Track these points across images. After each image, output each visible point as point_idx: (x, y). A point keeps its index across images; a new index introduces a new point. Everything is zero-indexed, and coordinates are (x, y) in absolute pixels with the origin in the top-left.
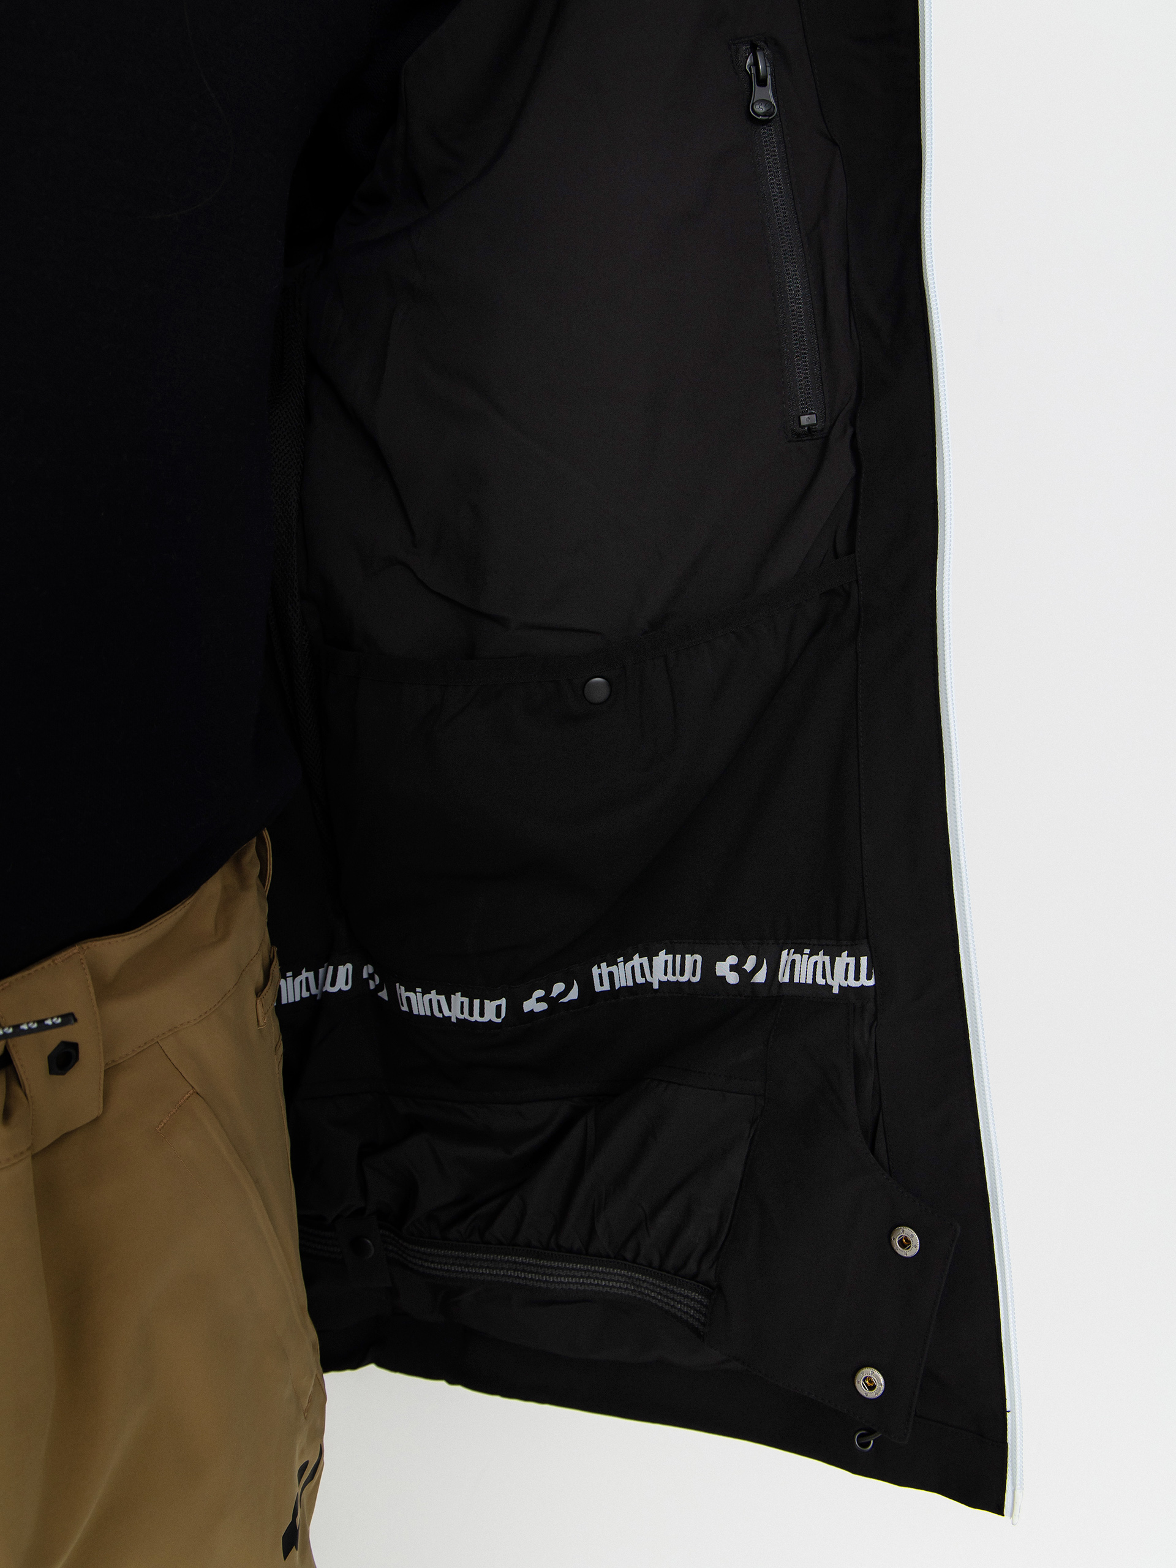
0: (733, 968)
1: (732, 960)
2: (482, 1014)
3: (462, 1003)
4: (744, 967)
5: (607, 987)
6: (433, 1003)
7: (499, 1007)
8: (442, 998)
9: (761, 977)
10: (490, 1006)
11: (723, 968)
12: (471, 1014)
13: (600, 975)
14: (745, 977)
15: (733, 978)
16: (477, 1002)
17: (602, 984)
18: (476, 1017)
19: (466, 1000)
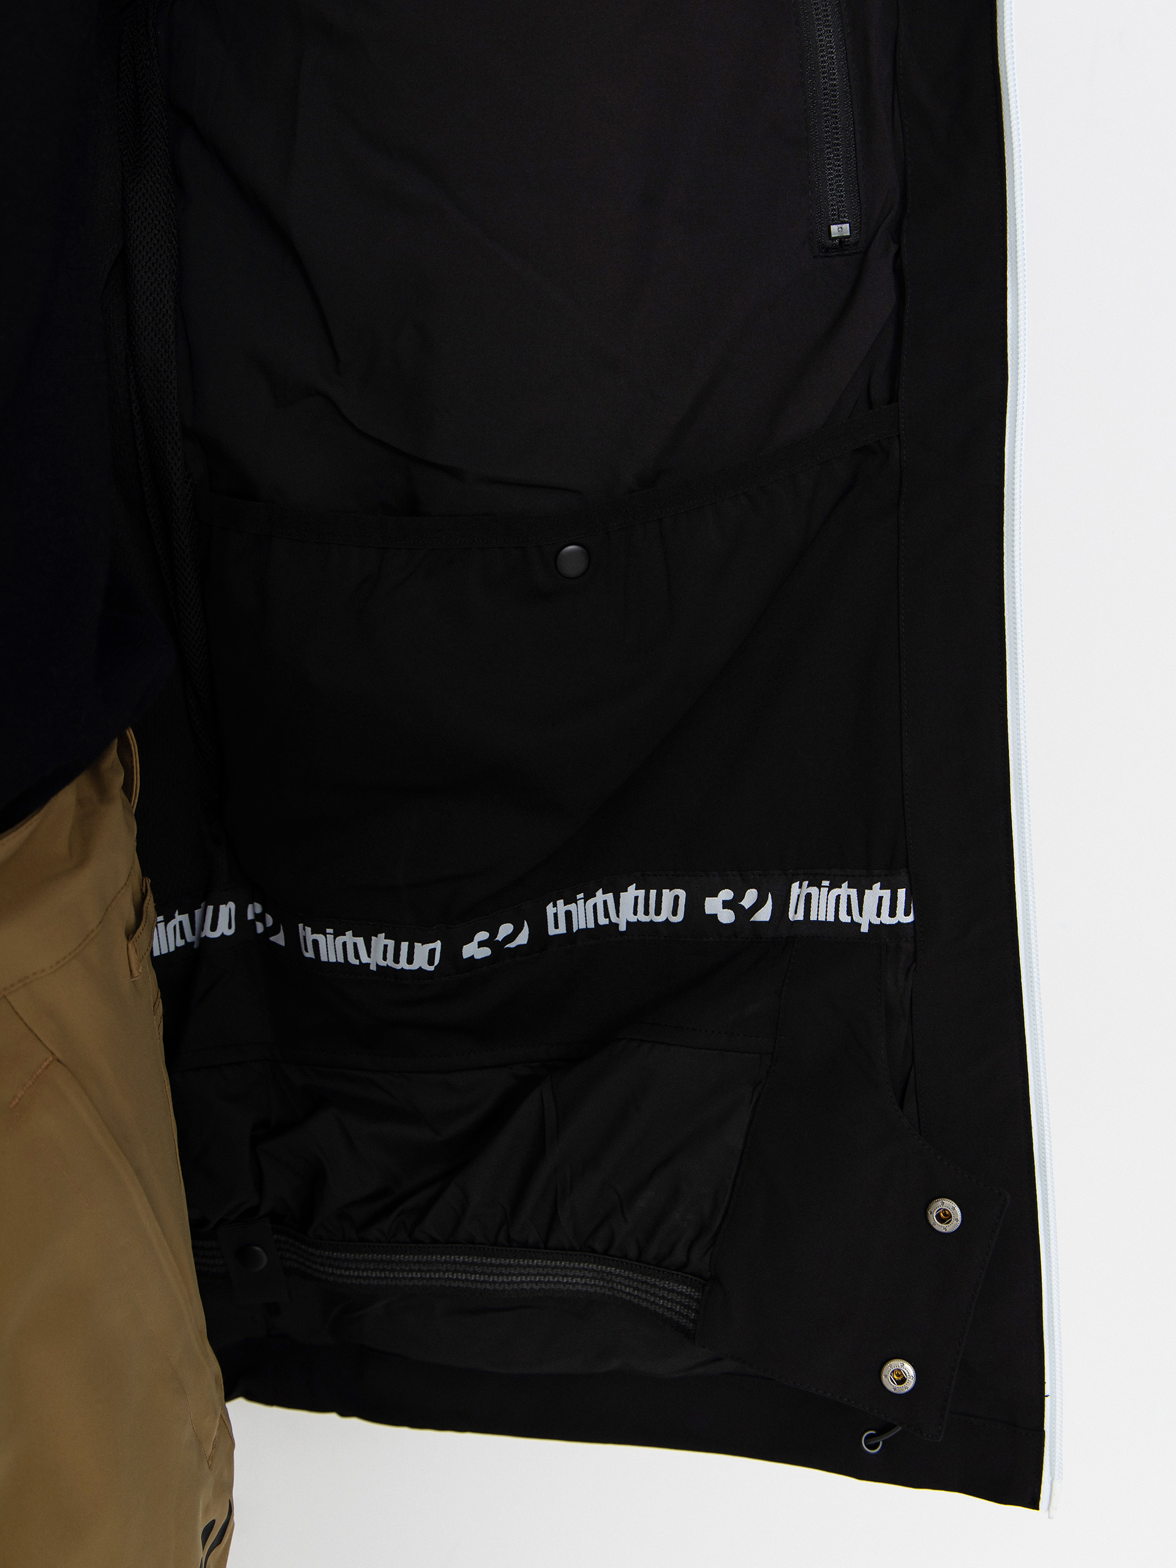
0: (726, 905)
1: (727, 894)
2: (410, 960)
3: (386, 946)
4: (741, 903)
5: (562, 929)
6: (347, 946)
7: (432, 952)
8: (360, 941)
9: (764, 914)
10: (422, 951)
11: (713, 905)
12: (396, 960)
13: (556, 915)
14: (744, 915)
15: (727, 917)
16: (405, 945)
17: (556, 927)
18: (403, 964)
19: (391, 943)
